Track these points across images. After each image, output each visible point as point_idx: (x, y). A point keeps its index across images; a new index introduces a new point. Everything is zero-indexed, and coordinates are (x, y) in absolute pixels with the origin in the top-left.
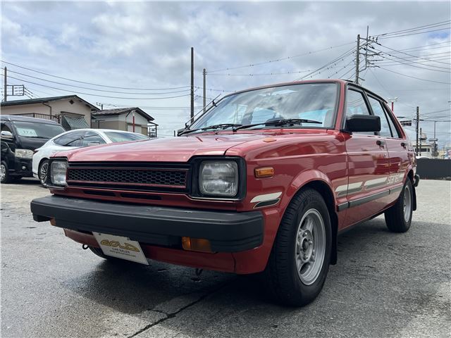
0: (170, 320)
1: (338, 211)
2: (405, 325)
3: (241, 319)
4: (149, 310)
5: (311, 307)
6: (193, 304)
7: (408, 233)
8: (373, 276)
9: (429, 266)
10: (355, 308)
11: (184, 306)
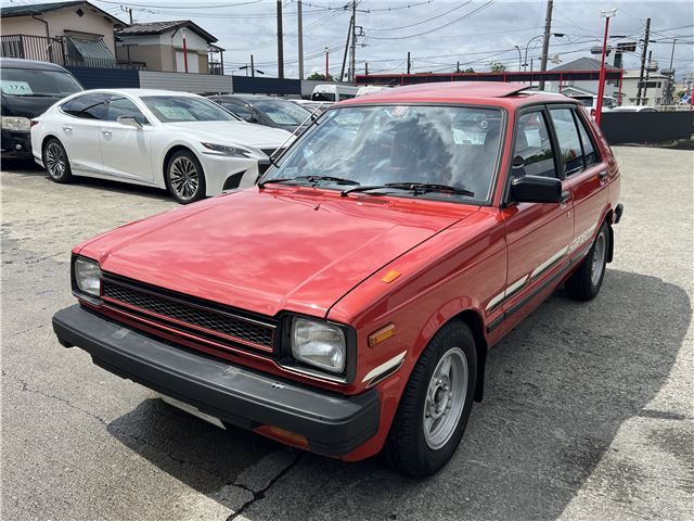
0: (258, 506)
1: (488, 332)
2: (561, 512)
3: (350, 502)
4: (229, 484)
5: (443, 476)
6: (283, 473)
7: (594, 303)
8: (532, 406)
9: (611, 384)
10: (500, 477)
11: (275, 475)
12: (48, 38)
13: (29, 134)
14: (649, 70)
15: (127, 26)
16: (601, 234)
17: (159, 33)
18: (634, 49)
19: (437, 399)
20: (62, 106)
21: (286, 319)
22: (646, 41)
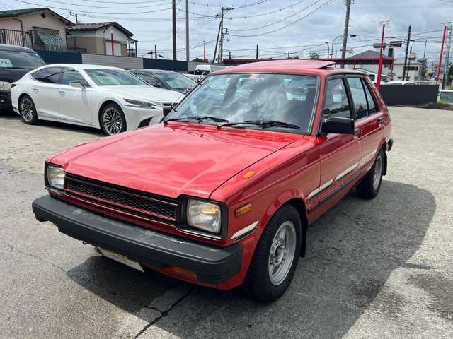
0: (164, 320)
1: (308, 213)
2: (353, 323)
3: (222, 318)
4: (145, 307)
5: (280, 302)
6: (180, 300)
7: (375, 200)
8: (335, 261)
9: (386, 248)
10: (316, 303)
11: (176, 301)
12: (22, 32)
13: (10, 92)
14: (410, 59)
15: (74, 25)
16: (379, 157)
17: (95, 30)
18: (400, 45)
19: (277, 254)
20: (32, 74)
21: (184, 199)
22: (408, 40)
